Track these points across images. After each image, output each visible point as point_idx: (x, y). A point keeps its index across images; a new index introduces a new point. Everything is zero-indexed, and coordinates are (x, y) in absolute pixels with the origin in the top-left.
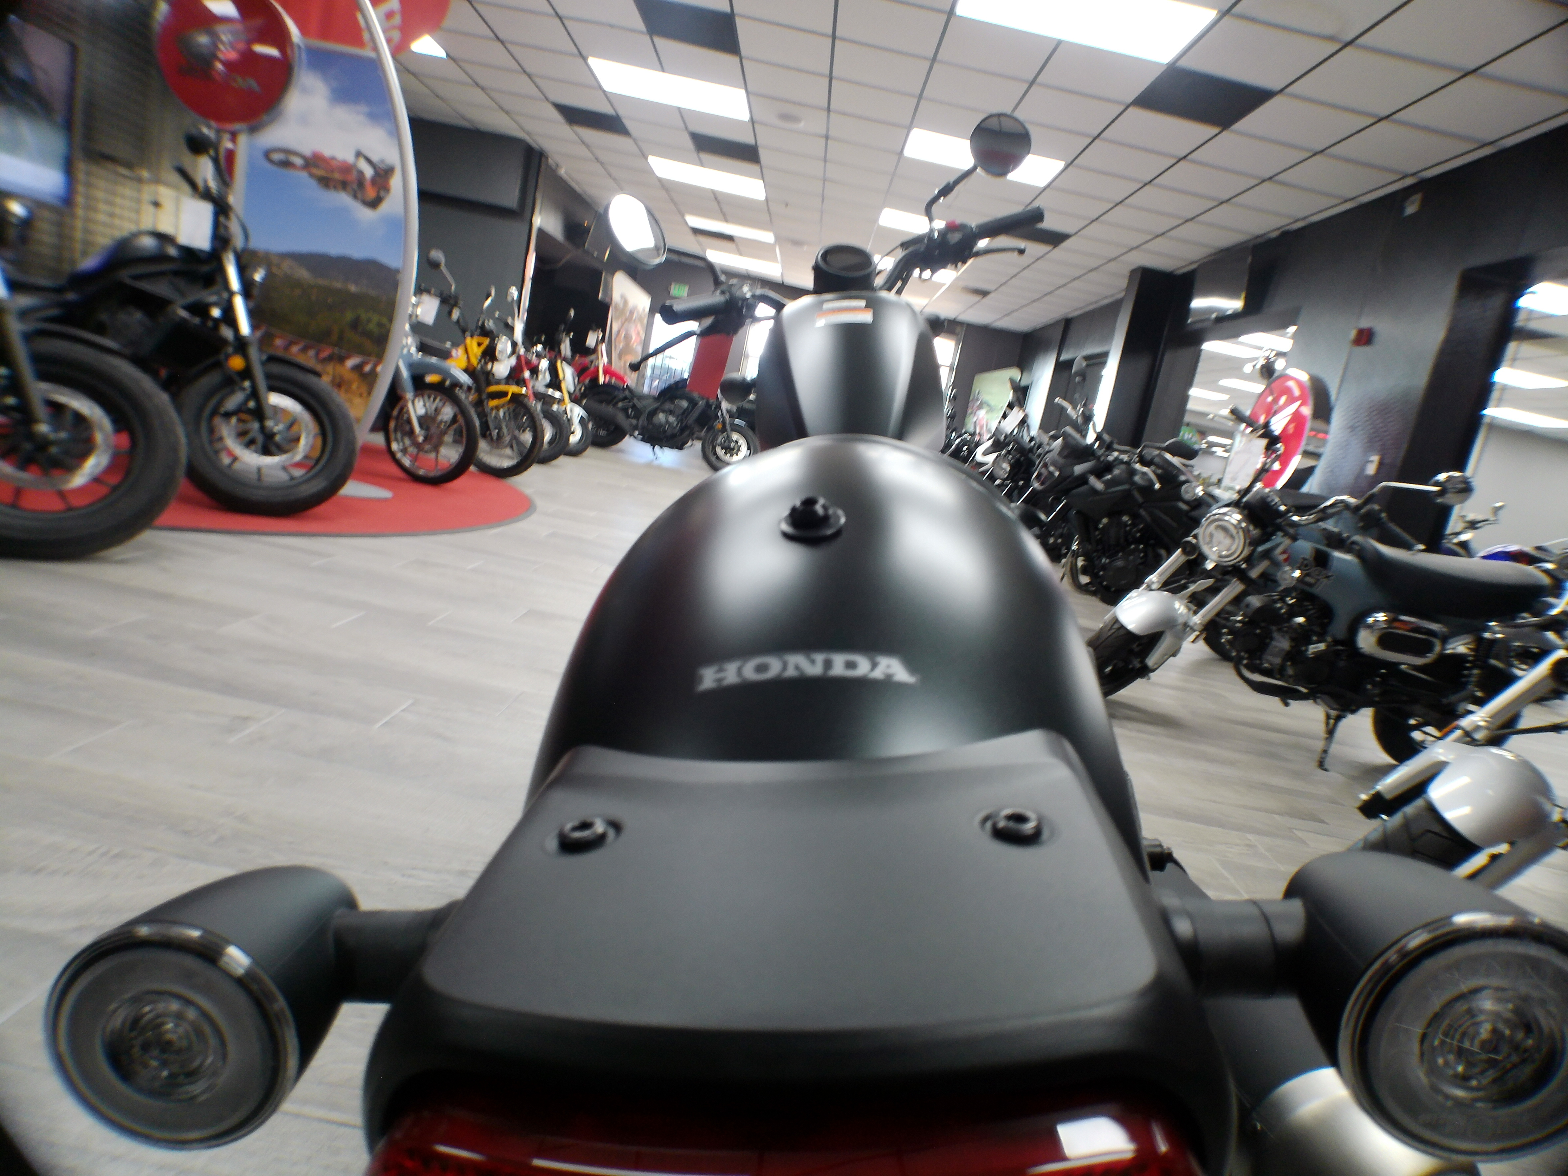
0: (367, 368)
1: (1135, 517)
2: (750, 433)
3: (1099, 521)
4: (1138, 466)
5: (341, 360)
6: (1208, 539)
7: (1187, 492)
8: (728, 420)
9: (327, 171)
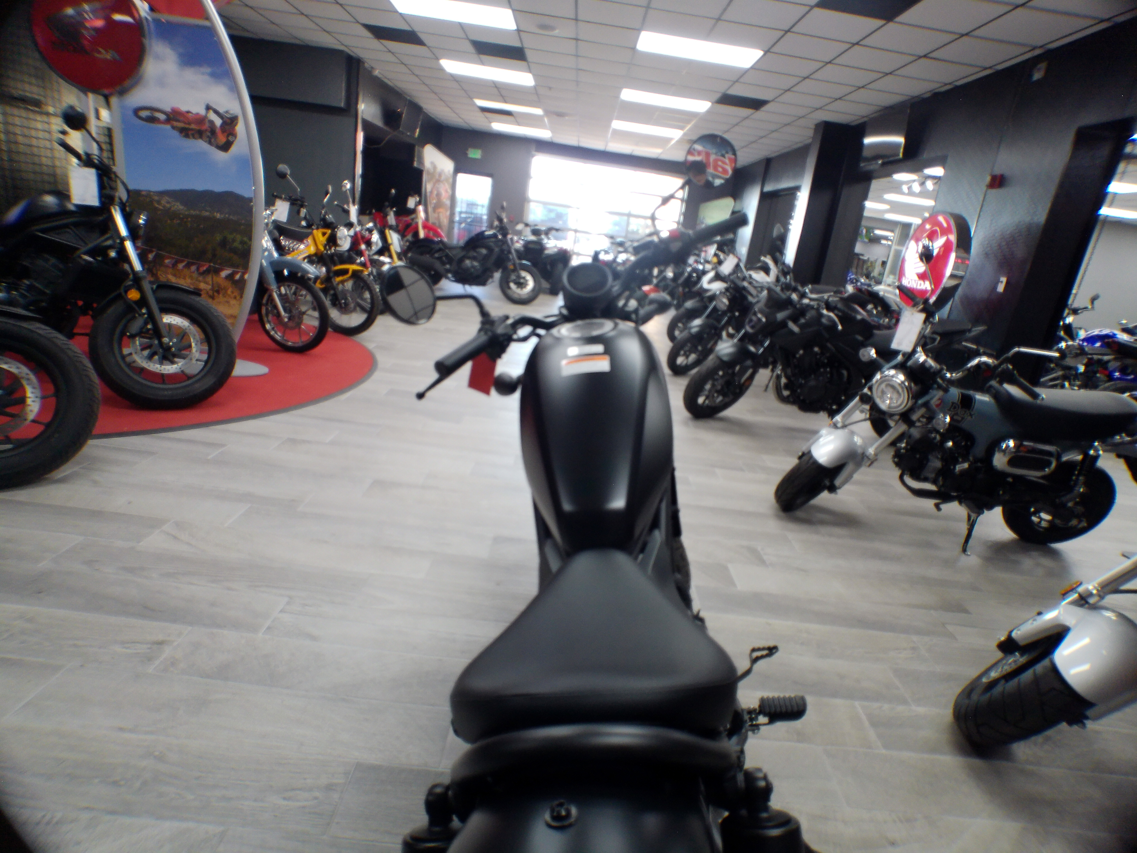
0: (237, 277)
1: (822, 347)
2: (534, 270)
3: (797, 352)
4: (825, 312)
5: (217, 271)
6: (880, 394)
7: (864, 356)
8: (517, 261)
9: (185, 123)
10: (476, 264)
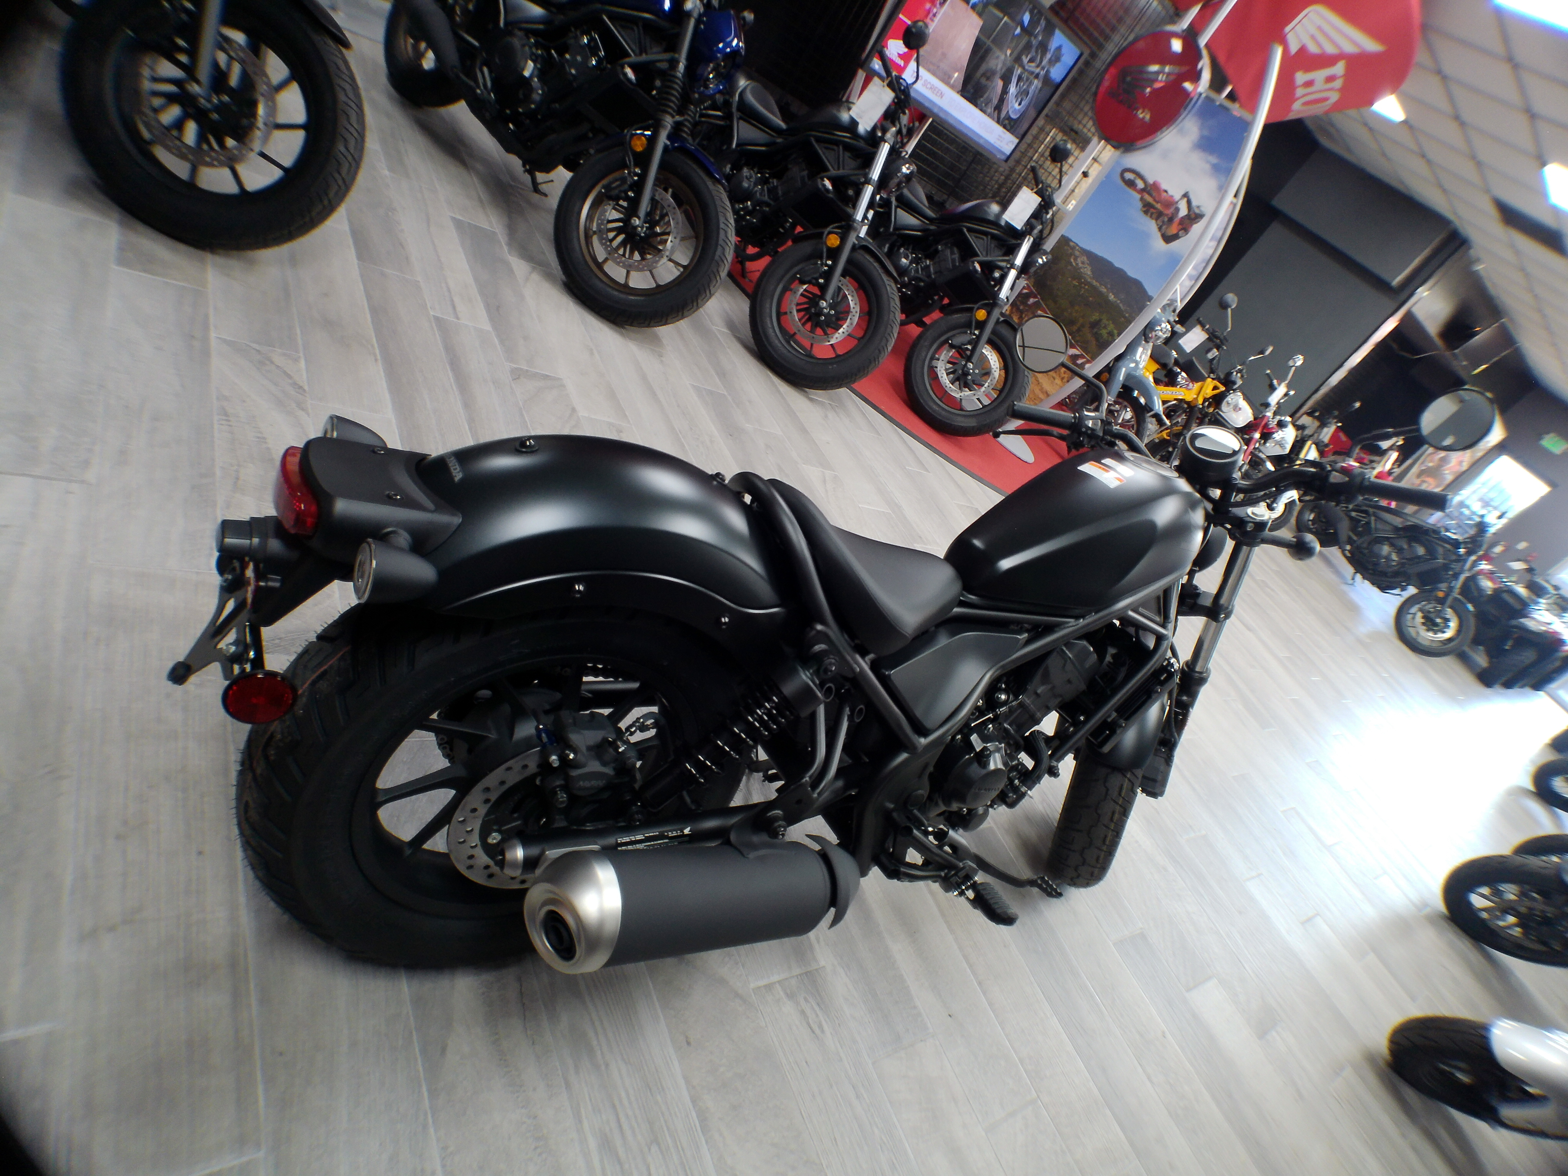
0: (1080, 361)
8: (1456, 594)
9: (1155, 200)
10: (1394, 557)
